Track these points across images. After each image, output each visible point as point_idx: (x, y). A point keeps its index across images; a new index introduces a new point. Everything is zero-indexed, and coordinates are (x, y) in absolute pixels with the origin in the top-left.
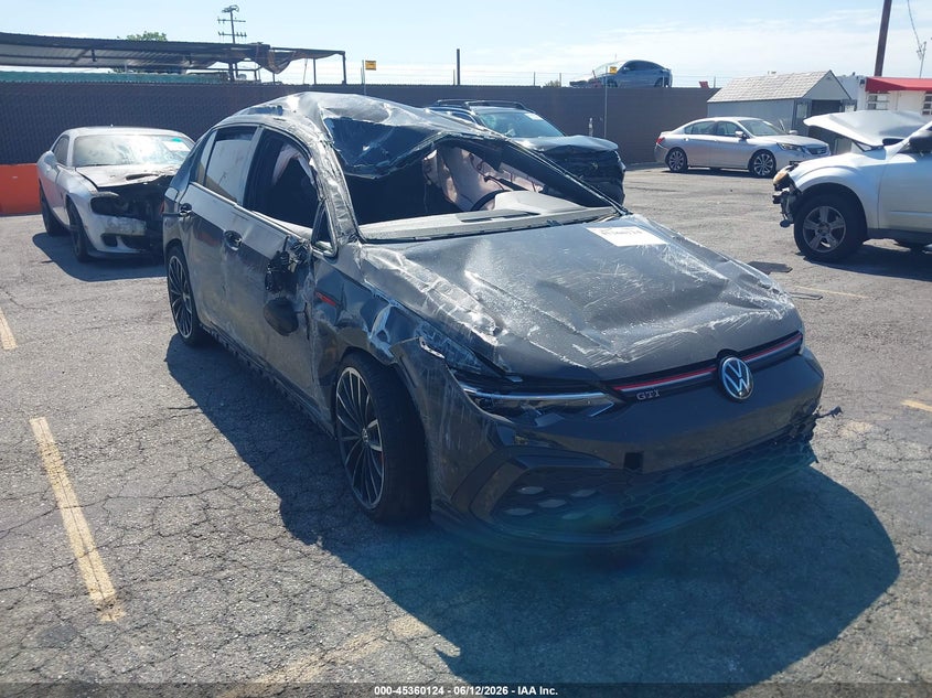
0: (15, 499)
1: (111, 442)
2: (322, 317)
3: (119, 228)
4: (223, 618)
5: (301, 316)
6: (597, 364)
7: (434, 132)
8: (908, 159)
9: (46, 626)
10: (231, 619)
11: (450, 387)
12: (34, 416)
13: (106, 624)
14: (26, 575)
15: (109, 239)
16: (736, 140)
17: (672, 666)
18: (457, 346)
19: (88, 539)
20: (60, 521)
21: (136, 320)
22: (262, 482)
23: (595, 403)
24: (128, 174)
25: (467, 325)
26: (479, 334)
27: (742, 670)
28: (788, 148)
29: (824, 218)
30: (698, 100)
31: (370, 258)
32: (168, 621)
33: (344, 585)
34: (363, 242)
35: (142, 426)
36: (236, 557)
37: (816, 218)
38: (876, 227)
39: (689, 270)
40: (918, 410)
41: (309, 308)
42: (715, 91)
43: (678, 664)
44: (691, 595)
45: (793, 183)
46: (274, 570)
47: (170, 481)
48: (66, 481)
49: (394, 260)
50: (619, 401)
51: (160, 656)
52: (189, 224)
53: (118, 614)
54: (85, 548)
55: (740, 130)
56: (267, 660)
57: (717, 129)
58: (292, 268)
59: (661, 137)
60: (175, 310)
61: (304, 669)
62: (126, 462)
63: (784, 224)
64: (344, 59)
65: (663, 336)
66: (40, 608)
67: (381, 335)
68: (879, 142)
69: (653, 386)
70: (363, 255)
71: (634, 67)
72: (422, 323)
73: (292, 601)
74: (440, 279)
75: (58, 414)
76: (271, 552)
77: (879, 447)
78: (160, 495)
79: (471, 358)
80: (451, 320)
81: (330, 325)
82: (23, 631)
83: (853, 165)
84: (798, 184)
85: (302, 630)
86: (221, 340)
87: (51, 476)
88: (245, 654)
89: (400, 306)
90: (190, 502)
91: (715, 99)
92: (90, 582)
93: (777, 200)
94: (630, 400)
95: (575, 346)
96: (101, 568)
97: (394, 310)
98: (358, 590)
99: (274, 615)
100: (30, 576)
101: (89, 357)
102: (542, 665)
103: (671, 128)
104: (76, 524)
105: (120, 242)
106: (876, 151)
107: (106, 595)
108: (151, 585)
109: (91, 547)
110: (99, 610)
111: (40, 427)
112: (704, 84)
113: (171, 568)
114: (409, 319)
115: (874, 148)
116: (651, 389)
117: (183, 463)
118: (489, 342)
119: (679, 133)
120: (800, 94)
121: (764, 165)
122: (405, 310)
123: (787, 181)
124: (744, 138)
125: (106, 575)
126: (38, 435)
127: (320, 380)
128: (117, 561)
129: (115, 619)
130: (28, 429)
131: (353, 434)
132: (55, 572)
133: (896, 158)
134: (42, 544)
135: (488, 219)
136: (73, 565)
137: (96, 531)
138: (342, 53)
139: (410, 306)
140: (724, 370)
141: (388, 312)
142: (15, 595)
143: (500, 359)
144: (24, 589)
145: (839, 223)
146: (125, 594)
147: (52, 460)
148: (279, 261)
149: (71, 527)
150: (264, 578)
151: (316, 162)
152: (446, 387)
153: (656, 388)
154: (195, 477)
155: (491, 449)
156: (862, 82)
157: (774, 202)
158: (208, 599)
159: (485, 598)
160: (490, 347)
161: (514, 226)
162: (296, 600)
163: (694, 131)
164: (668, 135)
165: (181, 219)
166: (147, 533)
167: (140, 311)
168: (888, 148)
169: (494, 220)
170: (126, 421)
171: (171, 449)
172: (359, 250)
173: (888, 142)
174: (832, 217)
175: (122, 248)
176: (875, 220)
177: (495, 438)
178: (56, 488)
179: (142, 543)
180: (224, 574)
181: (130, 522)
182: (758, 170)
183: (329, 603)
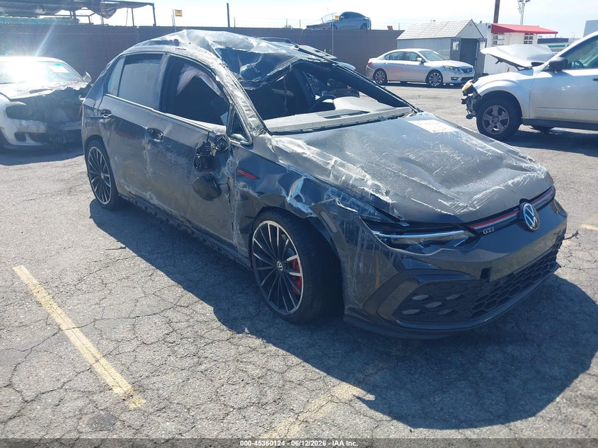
0: (26, 326)
1: (80, 280)
2: (244, 186)
3: (28, 127)
4: (216, 397)
5: (223, 187)
6: (458, 212)
7: (290, 57)
8: (547, 75)
9: (90, 416)
10: (222, 398)
11: (363, 231)
12: (14, 265)
13: (135, 410)
14: (58, 380)
15: (20, 136)
16: (417, 63)
17: (522, 402)
18: (359, 203)
19: (94, 350)
20: (67, 339)
21: (59, 193)
22: (201, 301)
23: (455, 238)
24: (30, 90)
25: (366, 189)
26: (377, 195)
27: (564, 400)
28: (450, 69)
29: (495, 113)
30: (390, 38)
31: (280, 145)
32: (178, 404)
33: (289, 367)
34: (271, 134)
35: (97, 268)
36: (206, 355)
37: (490, 113)
38: (528, 118)
39: (480, 147)
40: (592, 230)
41: (231, 181)
42: (400, 32)
43: (525, 401)
44: (513, 355)
45: (476, 91)
46: (237, 361)
47: (135, 306)
48: (59, 310)
49: (299, 146)
50: (473, 235)
51: (184, 429)
52: (110, 124)
53: (139, 402)
54: (94, 357)
55: (420, 57)
56: (260, 424)
57: (405, 57)
58: (214, 153)
59: (370, 62)
60: (93, 185)
61: (288, 427)
62: (98, 294)
63: (469, 117)
64: (154, 9)
65: (488, 191)
66: (80, 403)
67: (298, 198)
68: (528, 64)
69: (490, 224)
70: (274, 143)
71: (347, 16)
72: (330, 189)
73: (260, 381)
74: (335, 158)
75: (34, 263)
76: (229, 349)
77: (580, 254)
78: (132, 316)
79: (372, 211)
80: (353, 186)
81: (251, 192)
82: (75, 420)
83: (514, 80)
84: (479, 91)
85: (275, 401)
86: (139, 204)
87: (46, 307)
88: (243, 421)
89: (311, 178)
90: (156, 319)
91: (401, 37)
92: (109, 381)
93: (464, 102)
94: (479, 234)
95: (440, 200)
96: (113, 370)
97: (307, 181)
98: (299, 370)
99: (251, 392)
100: (62, 381)
101: (36, 221)
102: (442, 409)
103: (376, 56)
104: (79, 340)
105: (28, 138)
106: (527, 70)
107: (125, 389)
108: (154, 379)
109: (98, 356)
110: (124, 400)
111: (23, 272)
112: (390, 28)
113: (164, 366)
114: (319, 186)
115: (526, 68)
116: (489, 227)
117: (138, 293)
118: (385, 200)
119: (381, 59)
120: (454, 35)
121: (435, 79)
122: (316, 180)
123: (471, 89)
124: (423, 62)
125: (118, 375)
126: (23, 278)
127: (240, 230)
128: (123, 365)
129: (139, 405)
130: (14, 275)
131: (269, 265)
132: (79, 376)
133: (539, 74)
134: (61, 357)
135: (338, 116)
136: (90, 369)
137: (97, 344)
138: (152, 5)
139: (320, 177)
140: (524, 211)
141: (302, 182)
142: (57, 395)
143: (396, 211)
144: (61, 390)
145: (505, 116)
146: (139, 388)
147: (42, 295)
148: (204, 148)
149: (78, 344)
150: (233, 368)
151: (221, 78)
152: (360, 232)
153: (492, 226)
154: (152, 301)
155: (395, 272)
156: (489, 27)
157: (463, 103)
158: (200, 385)
159: (386, 368)
160: (387, 204)
161: (359, 121)
162: (261, 381)
163: (390, 58)
164: (373, 61)
165: (101, 120)
166: (135, 343)
167: (59, 186)
168: (535, 68)
169: (343, 117)
170: (84, 265)
171: (125, 283)
172: (270, 140)
173: (535, 64)
174: (500, 113)
175: (29, 142)
176: (527, 113)
177: (398, 264)
178: (54, 315)
179: (134, 351)
180: (203, 367)
181: (119, 337)
182: (432, 83)
183: (285, 381)
